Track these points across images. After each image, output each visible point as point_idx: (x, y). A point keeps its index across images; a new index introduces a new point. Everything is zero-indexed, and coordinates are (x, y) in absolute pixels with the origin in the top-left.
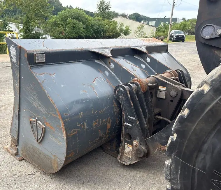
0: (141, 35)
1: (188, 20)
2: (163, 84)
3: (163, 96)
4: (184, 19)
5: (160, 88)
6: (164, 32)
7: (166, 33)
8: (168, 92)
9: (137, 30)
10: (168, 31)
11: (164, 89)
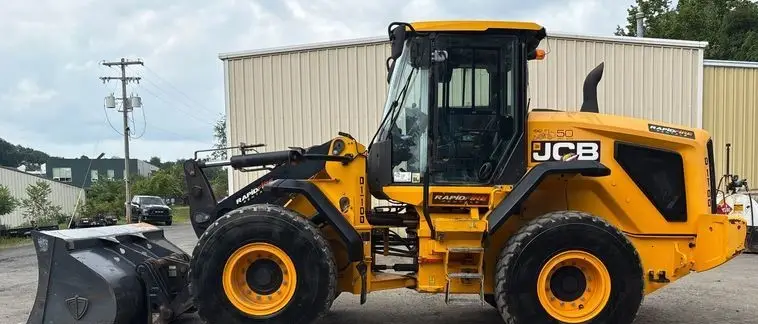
0: (42, 212)
1: (169, 165)
2: (172, 263)
3: (174, 274)
4: (155, 161)
5: (170, 267)
6: (111, 200)
7: (117, 202)
8: (178, 271)
9: (28, 197)
10: (124, 197)
11: (174, 267)
